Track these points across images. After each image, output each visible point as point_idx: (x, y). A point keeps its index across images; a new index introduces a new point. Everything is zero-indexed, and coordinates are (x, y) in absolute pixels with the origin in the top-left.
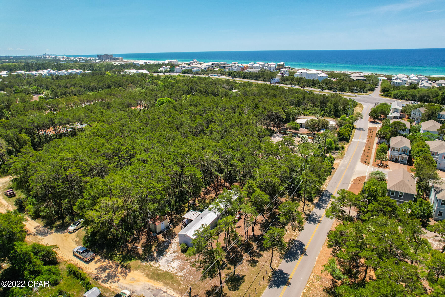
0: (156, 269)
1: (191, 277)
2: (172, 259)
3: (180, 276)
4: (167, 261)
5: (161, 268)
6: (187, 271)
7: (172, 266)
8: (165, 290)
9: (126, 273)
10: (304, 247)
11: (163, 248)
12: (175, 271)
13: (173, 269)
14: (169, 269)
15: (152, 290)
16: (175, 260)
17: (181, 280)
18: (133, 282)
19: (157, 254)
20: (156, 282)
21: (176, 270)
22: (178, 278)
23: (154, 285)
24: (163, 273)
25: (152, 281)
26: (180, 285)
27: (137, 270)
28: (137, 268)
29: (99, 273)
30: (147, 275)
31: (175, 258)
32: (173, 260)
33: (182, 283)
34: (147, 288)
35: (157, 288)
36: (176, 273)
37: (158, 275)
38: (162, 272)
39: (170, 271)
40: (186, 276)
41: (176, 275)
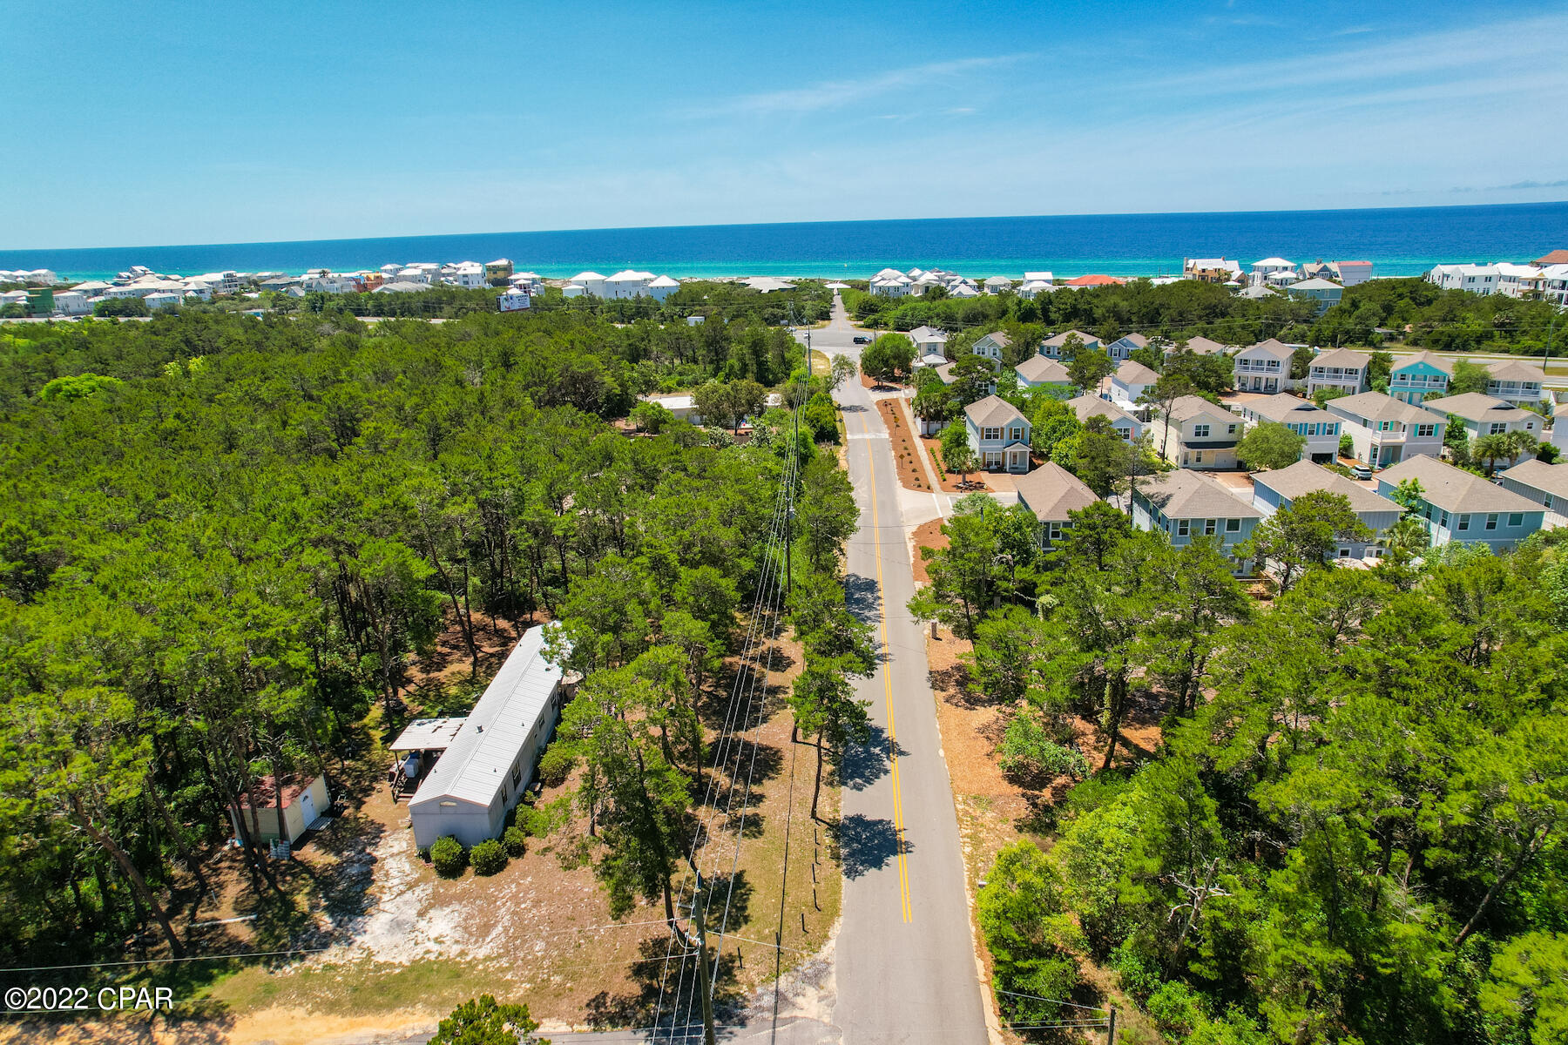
0: (361, 972)
1: (539, 946)
2: (414, 912)
3: (488, 958)
4: (397, 925)
5: (381, 959)
6: (506, 930)
7: (432, 936)
10: (884, 735)
11: (349, 887)
12: (456, 949)
13: (441, 942)
14: (420, 950)
16: (432, 913)
17: (503, 970)
19: (332, 916)
20: (389, 1018)
21: (457, 942)
22: (480, 967)
23: (383, 1031)
24: (401, 974)
25: (369, 1018)
27: (269, 1005)
28: (264, 998)
30: (332, 1007)
31: (425, 904)
32: (421, 914)
33: (509, 977)
35: (409, 1034)
36: (463, 953)
37: (381, 988)
38: (397, 971)
39: (432, 957)
40: (516, 948)
41: (469, 958)
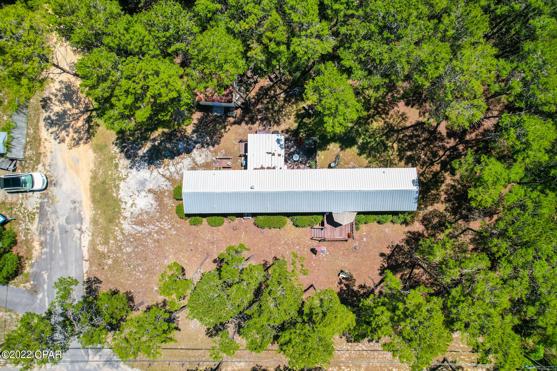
0: (114, 180)
1: (129, 250)
2: (151, 187)
3: (122, 230)
4: (143, 183)
5: (122, 185)
6: (139, 232)
7: (136, 202)
8: (84, 228)
9: (80, 139)
11: (169, 149)
12: (128, 214)
13: (132, 206)
14: (127, 199)
15: (75, 208)
16: (151, 196)
17: (115, 238)
18: (71, 168)
19: (148, 151)
20: (89, 202)
21: (132, 213)
22: (117, 228)
23: (84, 204)
24: (113, 197)
25: (89, 194)
26: (106, 243)
27: (95, 152)
28: (99, 149)
29: (56, 96)
30: (94, 178)
31: (157, 190)
32: (150, 191)
33: (111, 242)
34: (74, 197)
35: (82, 213)
36: (125, 218)
37: (104, 193)
38: (115, 195)
39: (123, 206)
40: (127, 240)
41: (122, 222)
